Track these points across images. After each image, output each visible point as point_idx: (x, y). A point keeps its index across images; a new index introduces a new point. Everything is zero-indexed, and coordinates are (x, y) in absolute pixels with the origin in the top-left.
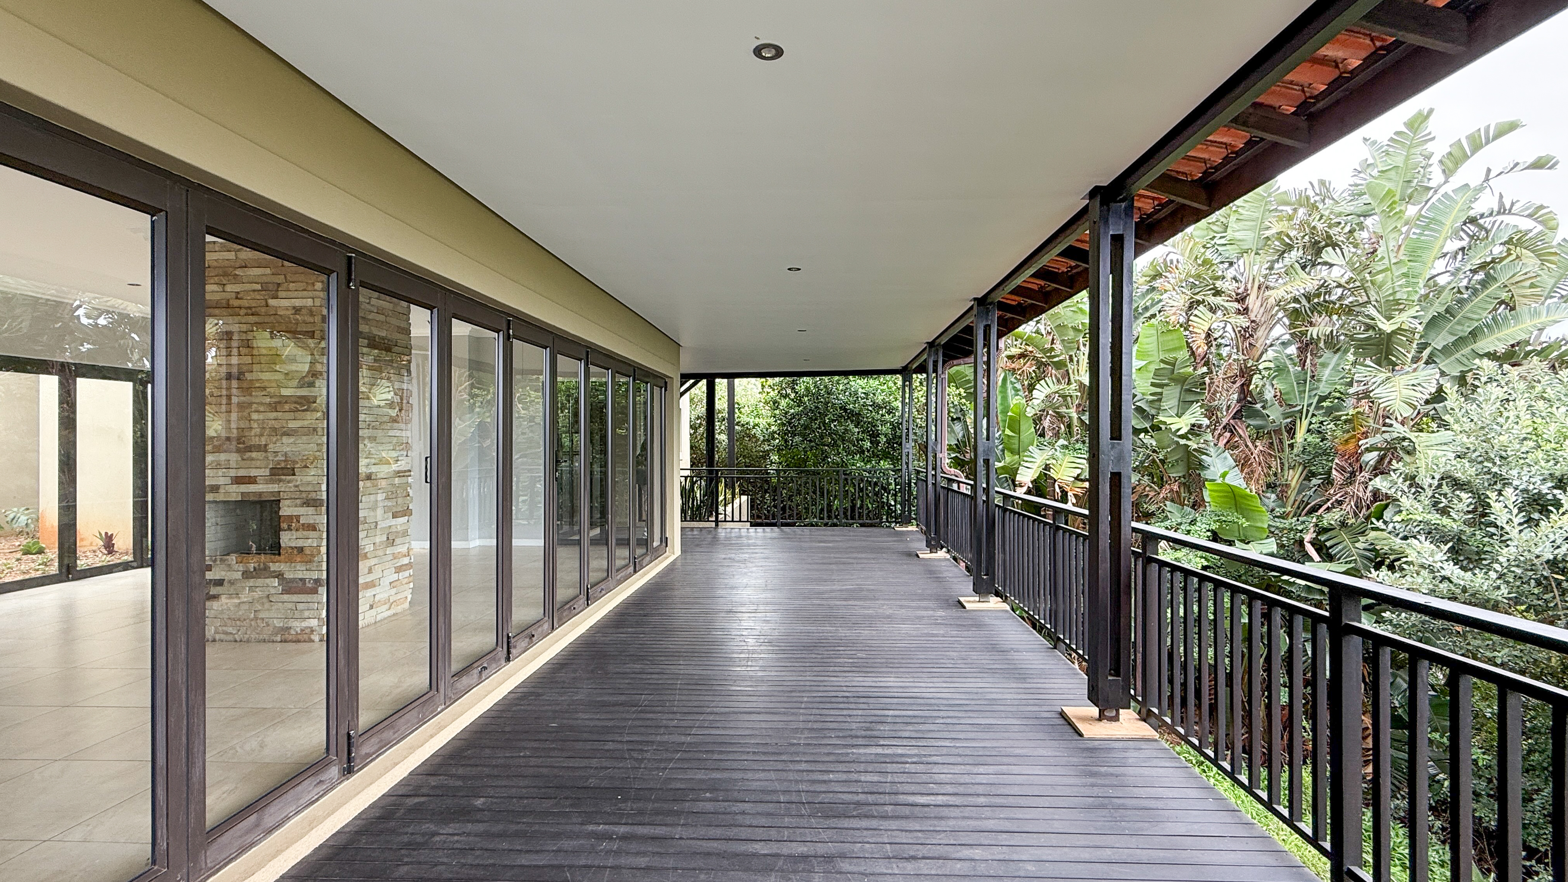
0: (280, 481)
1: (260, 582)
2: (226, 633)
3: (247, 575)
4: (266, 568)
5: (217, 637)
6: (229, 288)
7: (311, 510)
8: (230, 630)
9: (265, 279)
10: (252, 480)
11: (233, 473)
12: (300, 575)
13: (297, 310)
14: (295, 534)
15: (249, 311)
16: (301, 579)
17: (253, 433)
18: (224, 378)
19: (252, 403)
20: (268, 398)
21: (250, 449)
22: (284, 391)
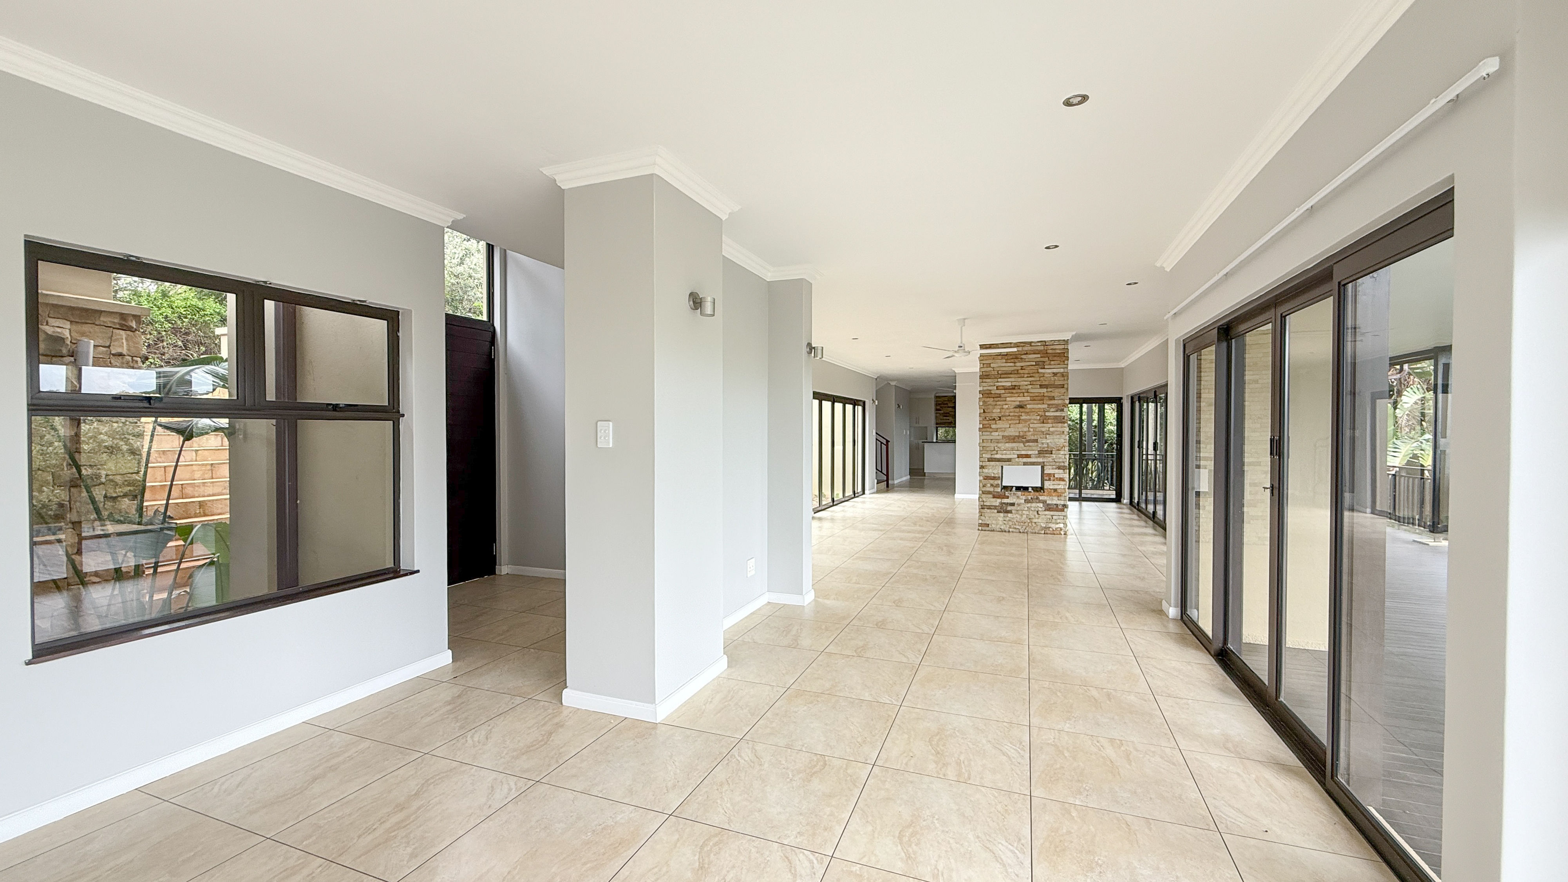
0: (1044, 457)
1: (1034, 505)
2: (1016, 528)
3: (1027, 501)
4: (1037, 498)
5: (1011, 530)
7: (1061, 471)
8: (1017, 527)
9: (1038, 360)
10: (1028, 456)
11: (1018, 453)
12: (1054, 502)
13: (1055, 374)
14: (1051, 482)
15: (1029, 375)
16: (1055, 504)
17: (1030, 433)
18: (1015, 408)
19: (1030, 419)
20: (1038, 417)
21: (1028, 441)
22: (1047, 414)
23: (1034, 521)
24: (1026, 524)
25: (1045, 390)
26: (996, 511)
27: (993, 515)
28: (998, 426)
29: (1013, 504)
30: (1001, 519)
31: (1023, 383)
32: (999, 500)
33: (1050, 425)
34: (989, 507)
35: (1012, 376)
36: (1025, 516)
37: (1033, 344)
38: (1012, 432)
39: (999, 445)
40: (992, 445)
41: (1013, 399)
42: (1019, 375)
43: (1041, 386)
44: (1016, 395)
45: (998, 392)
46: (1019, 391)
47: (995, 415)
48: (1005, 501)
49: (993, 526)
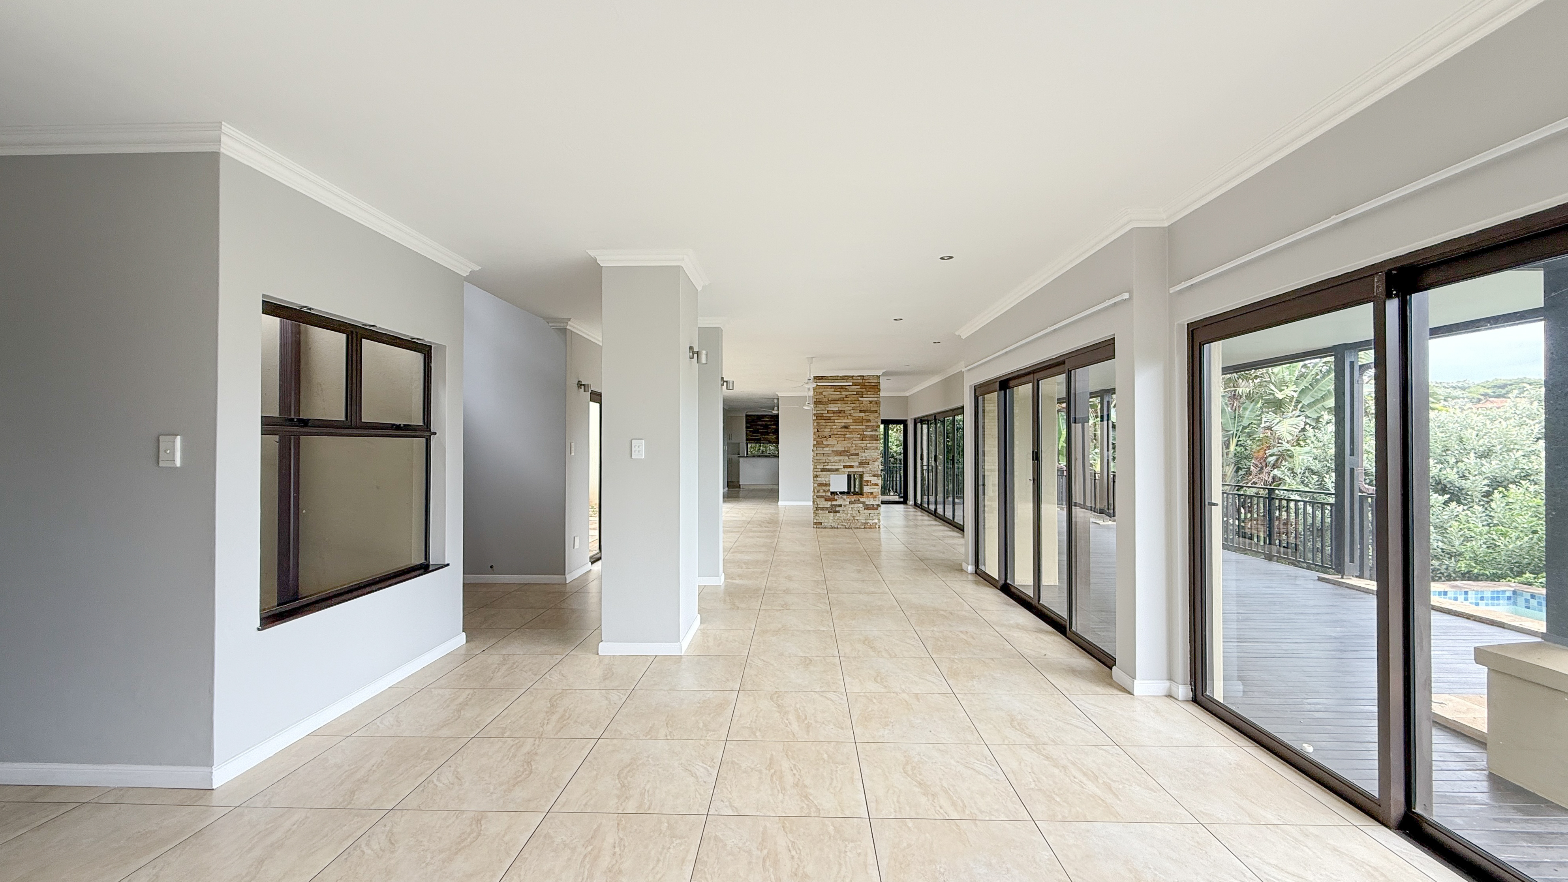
0: (863, 467)
1: (856, 505)
2: (842, 525)
3: (851, 503)
4: (859, 500)
5: (839, 526)
6: (843, 393)
7: (876, 478)
8: (844, 524)
9: (858, 390)
10: (851, 467)
11: (844, 464)
12: (871, 503)
13: (871, 402)
14: (868, 487)
15: (852, 403)
16: (871, 505)
17: (853, 449)
18: (842, 428)
19: (853, 437)
20: (859, 436)
21: (852, 455)
22: (865, 433)
23: (856, 518)
24: (851, 521)
25: (863, 414)
26: (827, 512)
27: (825, 515)
28: (828, 443)
29: (840, 506)
30: (831, 518)
31: (847, 408)
32: (830, 503)
33: (868, 442)
34: (822, 509)
35: (839, 402)
36: (849, 515)
37: (854, 378)
38: (839, 447)
39: (830, 458)
40: (824, 458)
41: (840, 421)
42: (844, 402)
43: (861, 411)
44: (842, 418)
45: (828, 415)
46: (844, 415)
47: (826, 434)
48: (834, 503)
49: (826, 524)
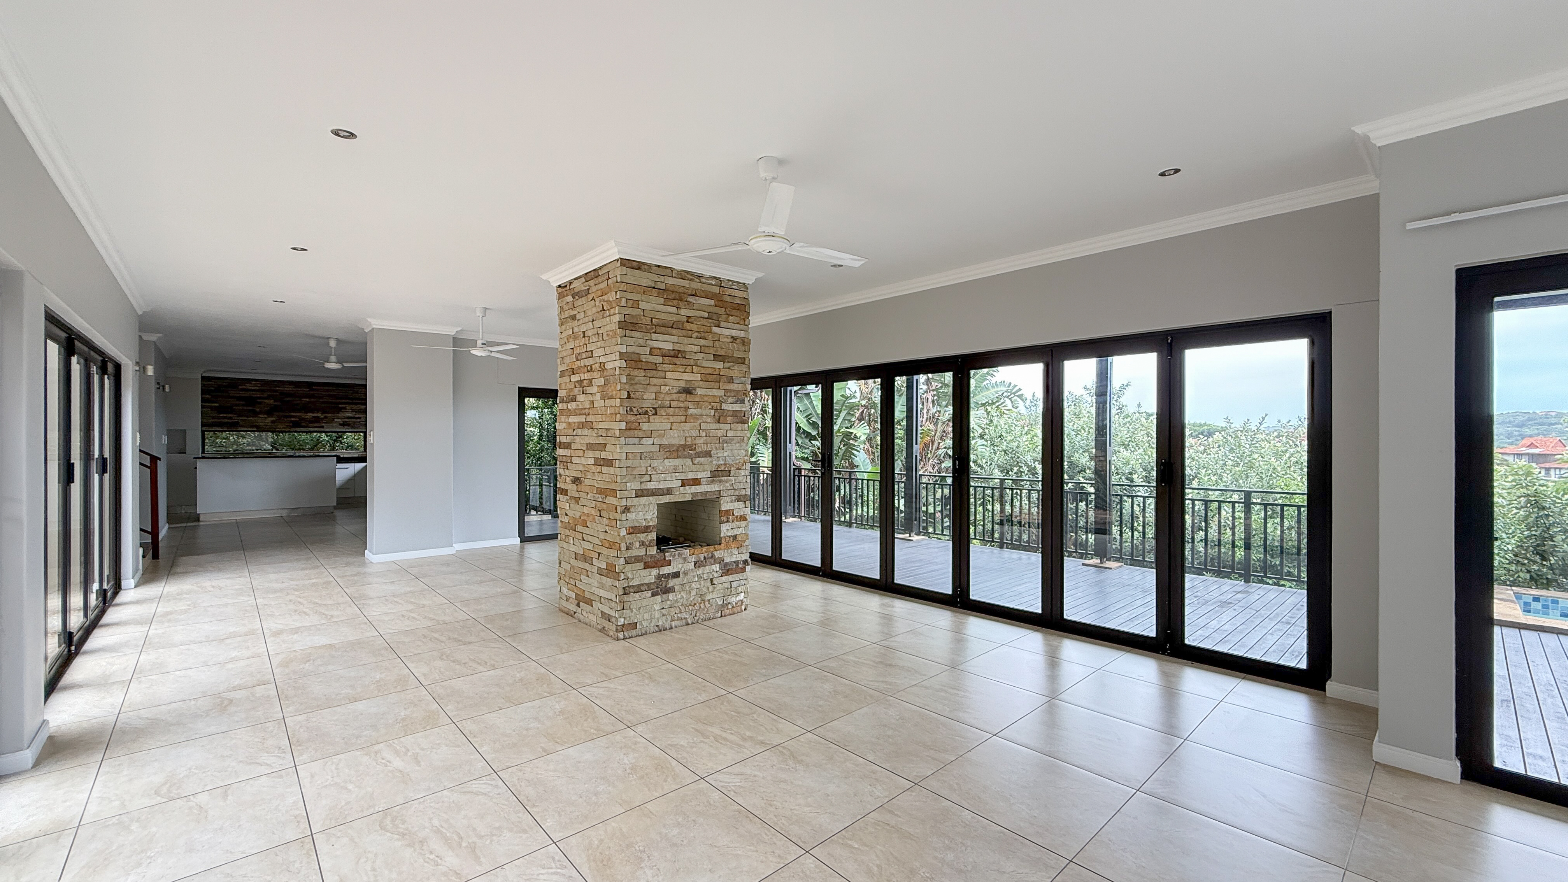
0: (720, 481)
1: (706, 569)
2: (680, 619)
3: (697, 564)
4: (713, 556)
5: (673, 624)
6: (683, 312)
9: (711, 309)
10: (696, 482)
11: (684, 476)
12: (733, 559)
13: (734, 339)
14: (731, 525)
15: (699, 335)
17: (702, 441)
18: (679, 392)
19: (701, 415)
20: (713, 412)
21: (699, 455)
22: (724, 406)
23: (708, 597)
24: (697, 607)
25: (720, 365)
26: (649, 593)
27: (645, 603)
28: (652, 426)
29: (676, 575)
30: (657, 607)
31: (691, 347)
32: (654, 572)
33: (727, 426)
34: (638, 589)
35: (674, 331)
36: (693, 593)
37: (703, 280)
38: (674, 438)
39: (655, 463)
40: (643, 463)
41: (676, 375)
42: (684, 333)
43: (717, 358)
44: (681, 369)
45: (652, 359)
46: (684, 361)
47: (647, 404)
48: (666, 570)
49: (645, 624)
